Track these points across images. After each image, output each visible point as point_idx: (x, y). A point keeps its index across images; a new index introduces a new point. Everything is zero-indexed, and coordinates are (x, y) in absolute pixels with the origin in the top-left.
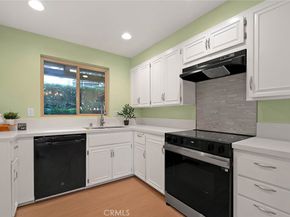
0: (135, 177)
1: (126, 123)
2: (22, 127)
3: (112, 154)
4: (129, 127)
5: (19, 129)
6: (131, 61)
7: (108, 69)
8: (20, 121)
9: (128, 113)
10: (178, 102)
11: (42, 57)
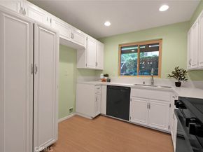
7: (161, 39)
11: (120, 45)
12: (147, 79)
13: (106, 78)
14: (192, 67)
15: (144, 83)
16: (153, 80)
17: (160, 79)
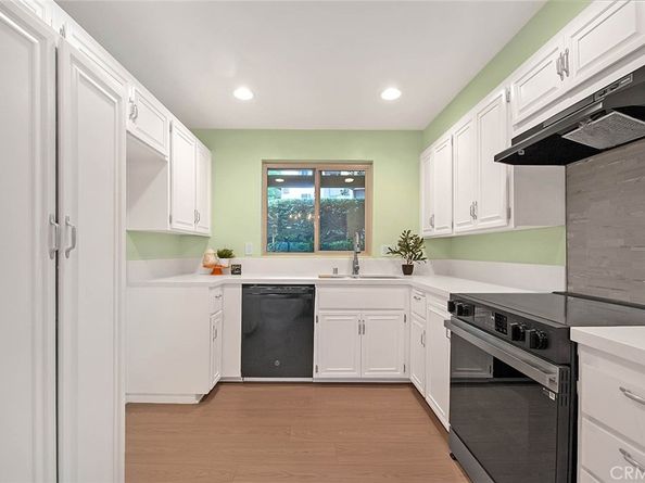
0: (411, 385)
1: (408, 270)
2: (236, 270)
3: (362, 329)
5: (233, 273)
7: (371, 163)
8: (235, 261)
9: (410, 249)
10: (502, 222)
11: (264, 162)
12: (343, 260)
13: (225, 262)
14: (435, 232)
15: (336, 271)
16: (356, 262)
17: (370, 259)
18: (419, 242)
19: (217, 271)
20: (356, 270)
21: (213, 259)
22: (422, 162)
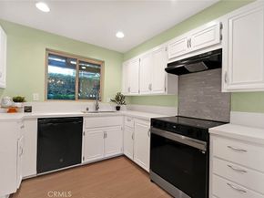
0: (124, 156)
1: (118, 108)
2: (28, 110)
3: (105, 135)
4: (120, 112)
5: (25, 111)
6: (123, 56)
7: (103, 62)
8: (27, 104)
10: (163, 92)
11: (47, 49)
12: (91, 104)
13: (18, 104)
14: (131, 94)
15: (88, 109)
16: (97, 105)
18: (123, 97)
19: (12, 110)
20: (97, 108)
21: (10, 103)
22: (124, 66)
